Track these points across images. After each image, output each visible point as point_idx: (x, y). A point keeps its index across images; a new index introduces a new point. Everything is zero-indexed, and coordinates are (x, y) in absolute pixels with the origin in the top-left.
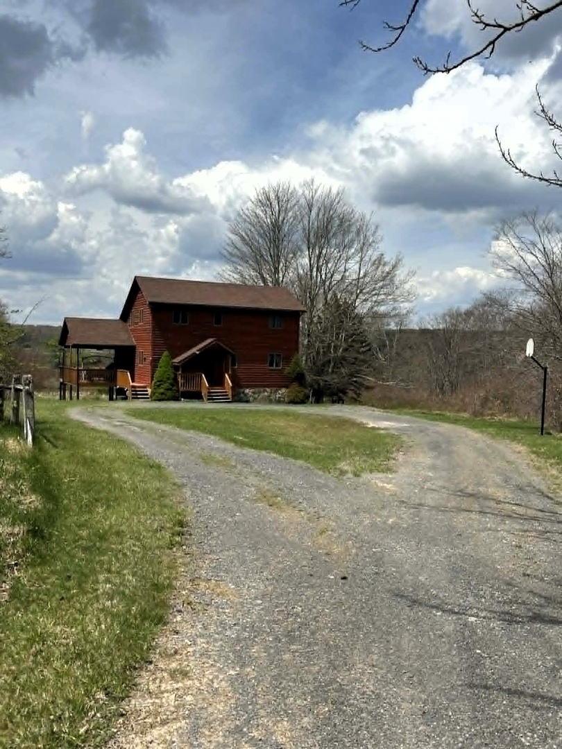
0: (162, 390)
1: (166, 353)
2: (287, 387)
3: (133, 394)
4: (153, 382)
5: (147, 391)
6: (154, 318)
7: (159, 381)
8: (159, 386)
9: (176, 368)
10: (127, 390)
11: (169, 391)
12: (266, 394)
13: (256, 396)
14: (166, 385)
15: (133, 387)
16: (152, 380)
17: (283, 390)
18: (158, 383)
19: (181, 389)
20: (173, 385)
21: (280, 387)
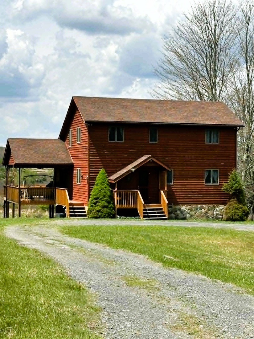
0: (98, 208)
1: (102, 171)
2: (225, 204)
3: (71, 212)
4: (90, 200)
5: (84, 208)
6: (91, 137)
7: (95, 199)
8: (95, 203)
9: (112, 186)
10: (65, 208)
11: (105, 209)
12: (203, 211)
13: (193, 213)
14: (102, 203)
15: (71, 204)
16: (89, 197)
17: (221, 207)
18: (95, 201)
19: (117, 207)
20: (109, 203)
21: (218, 203)
